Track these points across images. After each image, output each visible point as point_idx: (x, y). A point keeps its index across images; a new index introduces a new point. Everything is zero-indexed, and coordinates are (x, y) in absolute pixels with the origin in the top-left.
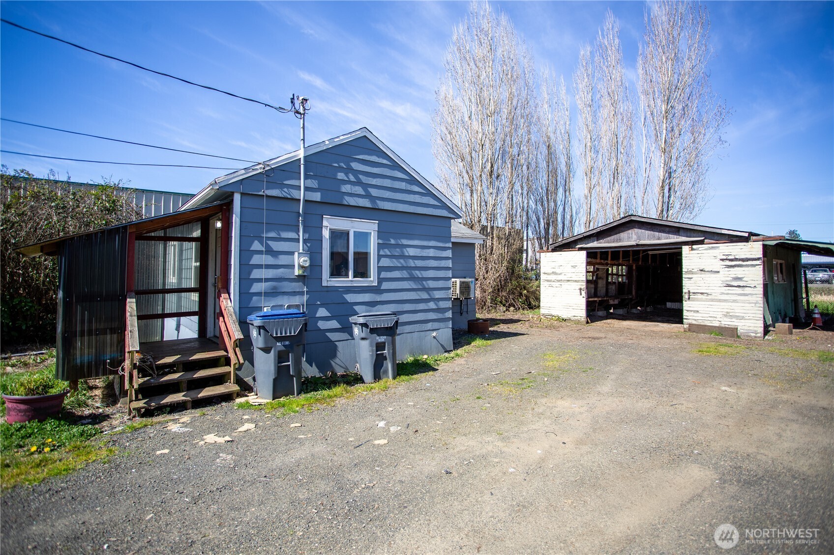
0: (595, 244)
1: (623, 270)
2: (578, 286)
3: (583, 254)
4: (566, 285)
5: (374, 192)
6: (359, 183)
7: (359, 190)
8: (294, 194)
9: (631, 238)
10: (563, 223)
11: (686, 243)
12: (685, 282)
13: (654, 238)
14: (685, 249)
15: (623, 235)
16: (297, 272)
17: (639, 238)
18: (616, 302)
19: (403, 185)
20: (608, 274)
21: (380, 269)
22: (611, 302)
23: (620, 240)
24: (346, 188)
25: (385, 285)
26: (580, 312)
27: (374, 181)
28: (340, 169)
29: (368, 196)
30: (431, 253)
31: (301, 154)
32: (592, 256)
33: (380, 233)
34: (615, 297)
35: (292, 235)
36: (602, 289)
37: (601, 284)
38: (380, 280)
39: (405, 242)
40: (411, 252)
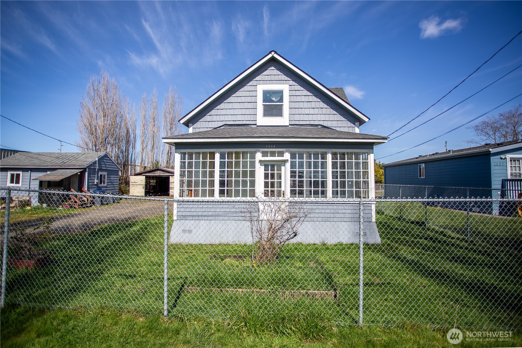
0: (148, 174)
1: (155, 181)
2: (142, 186)
3: (144, 177)
4: (139, 186)
5: (107, 166)
6: (105, 164)
7: (104, 166)
8: (95, 167)
9: (158, 173)
10: (131, 161)
11: (171, 176)
12: (170, 185)
13: (163, 174)
14: (171, 177)
15: (156, 172)
16: (95, 183)
17: (160, 173)
18: (153, 191)
19: (111, 164)
20: (150, 182)
21: (107, 182)
22: (151, 191)
23: (155, 174)
24: (103, 166)
25: (108, 186)
26: (143, 194)
27: (107, 164)
28: (102, 162)
29: (106, 167)
30: (115, 179)
31: (97, 159)
32: (147, 177)
33: (108, 175)
34: (152, 190)
35: (94, 176)
36: (148, 188)
37: (148, 185)
38: (107, 185)
39: (111, 176)
40: (112, 179)
